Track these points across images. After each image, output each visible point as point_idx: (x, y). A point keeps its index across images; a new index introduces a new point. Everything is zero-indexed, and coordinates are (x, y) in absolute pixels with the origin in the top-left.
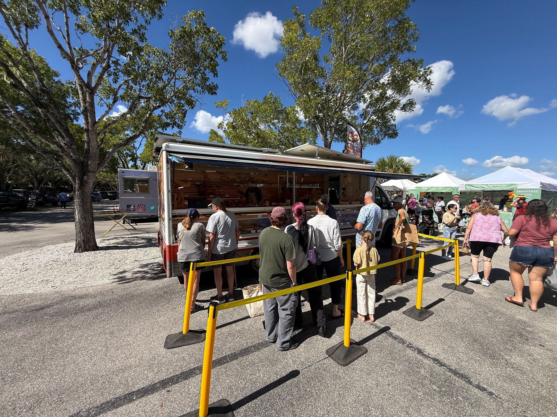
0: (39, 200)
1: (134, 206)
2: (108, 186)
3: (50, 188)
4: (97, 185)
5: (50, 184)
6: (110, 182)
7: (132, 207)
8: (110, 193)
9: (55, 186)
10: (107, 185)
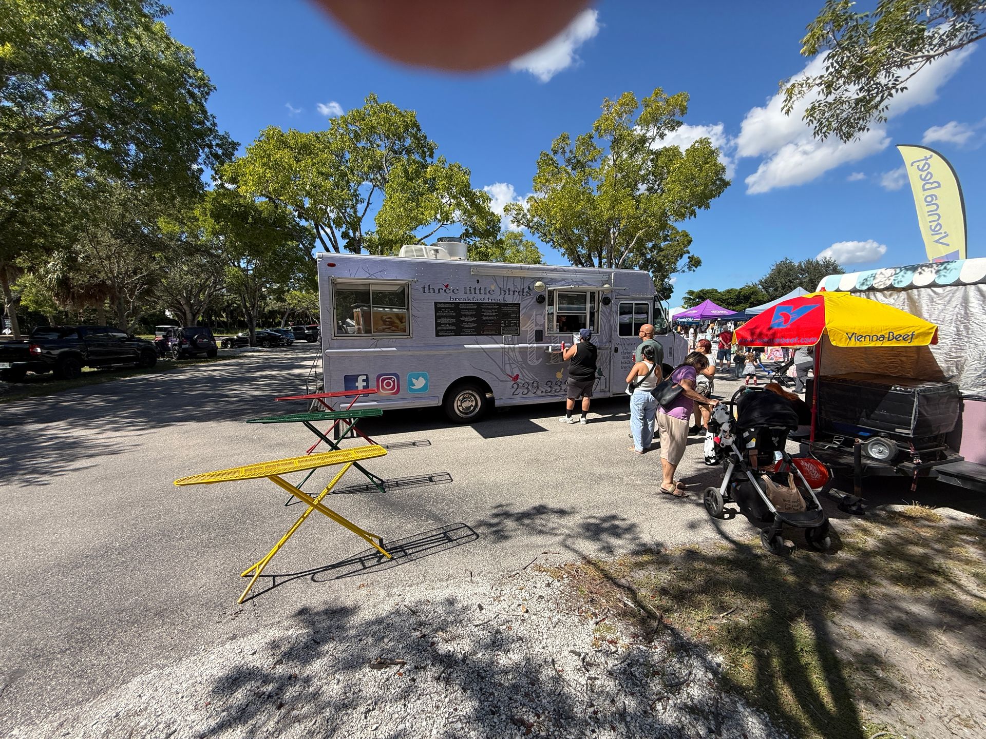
0: (183, 346)
1: (366, 380)
2: (307, 316)
3: (223, 322)
4: (289, 315)
5: (224, 315)
6: (308, 309)
7: (360, 384)
8: (308, 329)
9: (231, 318)
10: (304, 315)
